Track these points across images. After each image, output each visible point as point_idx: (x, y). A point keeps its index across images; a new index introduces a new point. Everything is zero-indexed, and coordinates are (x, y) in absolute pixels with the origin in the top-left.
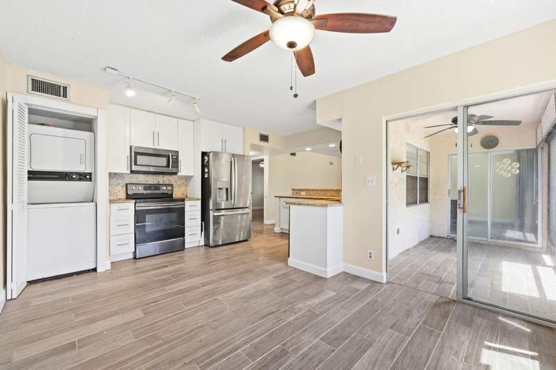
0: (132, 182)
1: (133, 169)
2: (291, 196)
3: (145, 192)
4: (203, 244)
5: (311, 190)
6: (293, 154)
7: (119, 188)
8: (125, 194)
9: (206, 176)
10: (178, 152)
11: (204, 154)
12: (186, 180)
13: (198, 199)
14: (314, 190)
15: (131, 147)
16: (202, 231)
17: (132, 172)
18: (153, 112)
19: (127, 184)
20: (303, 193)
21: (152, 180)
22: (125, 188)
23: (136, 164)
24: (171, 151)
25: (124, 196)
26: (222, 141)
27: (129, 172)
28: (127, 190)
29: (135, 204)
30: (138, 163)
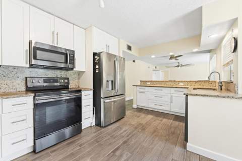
0: (32, 76)
1: (33, 63)
2: (140, 85)
3: (45, 84)
4: (94, 124)
5: (154, 81)
6: (134, 61)
7: (19, 81)
8: (24, 87)
9: (97, 71)
10: (74, 51)
11: (95, 54)
12: (79, 75)
13: (91, 90)
14: (156, 81)
15: (30, 43)
16: (93, 114)
17: (31, 66)
18: (53, 15)
19: (26, 78)
20: (149, 83)
21: (51, 74)
22: (24, 82)
23: (35, 58)
24: (68, 50)
25: (23, 89)
26: (107, 46)
27: (28, 66)
28: (26, 83)
29: (34, 97)
30: (37, 58)
